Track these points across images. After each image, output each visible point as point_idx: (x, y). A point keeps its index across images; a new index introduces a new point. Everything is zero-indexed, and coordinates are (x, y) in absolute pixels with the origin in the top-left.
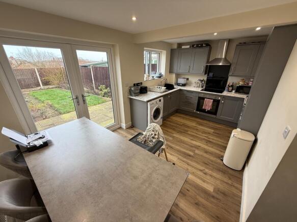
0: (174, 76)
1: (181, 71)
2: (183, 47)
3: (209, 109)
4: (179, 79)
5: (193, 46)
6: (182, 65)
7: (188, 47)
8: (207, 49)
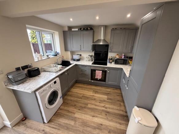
0: (69, 53)
1: (74, 49)
2: (73, 30)
3: (100, 78)
4: (74, 56)
5: (81, 29)
6: (74, 45)
7: (77, 29)
8: (91, 32)
